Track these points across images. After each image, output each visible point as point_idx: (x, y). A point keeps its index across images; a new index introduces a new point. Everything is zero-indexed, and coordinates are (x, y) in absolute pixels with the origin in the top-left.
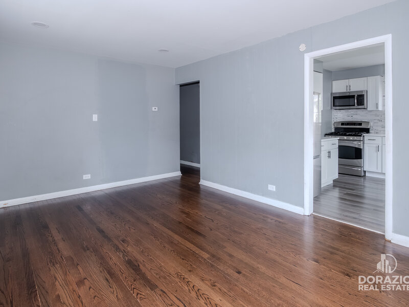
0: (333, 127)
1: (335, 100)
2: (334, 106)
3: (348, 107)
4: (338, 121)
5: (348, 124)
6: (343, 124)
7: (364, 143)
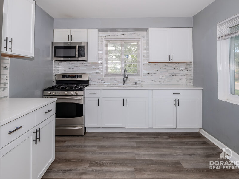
0: (54, 79)
1: (57, 50)
2: (55, 56)
3: (69, 59)
4: (60, 73)
5: (69, 76)
6: (64, 76)
7: (85, 98)
